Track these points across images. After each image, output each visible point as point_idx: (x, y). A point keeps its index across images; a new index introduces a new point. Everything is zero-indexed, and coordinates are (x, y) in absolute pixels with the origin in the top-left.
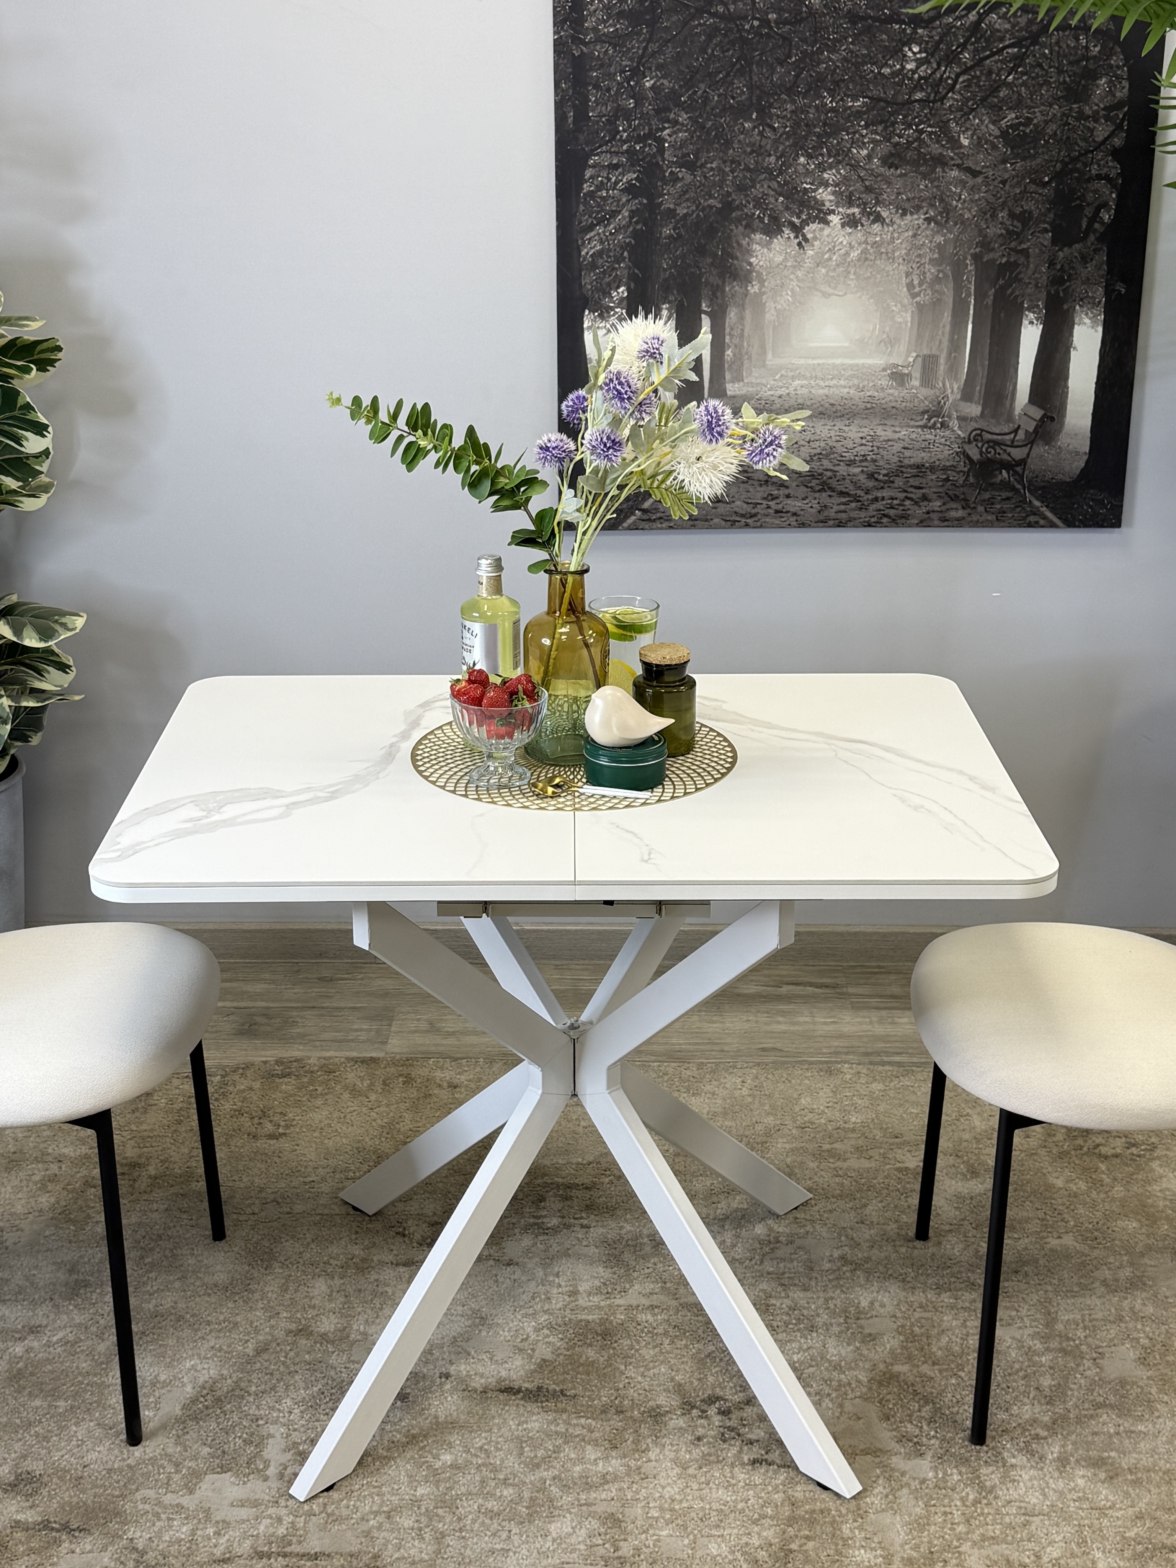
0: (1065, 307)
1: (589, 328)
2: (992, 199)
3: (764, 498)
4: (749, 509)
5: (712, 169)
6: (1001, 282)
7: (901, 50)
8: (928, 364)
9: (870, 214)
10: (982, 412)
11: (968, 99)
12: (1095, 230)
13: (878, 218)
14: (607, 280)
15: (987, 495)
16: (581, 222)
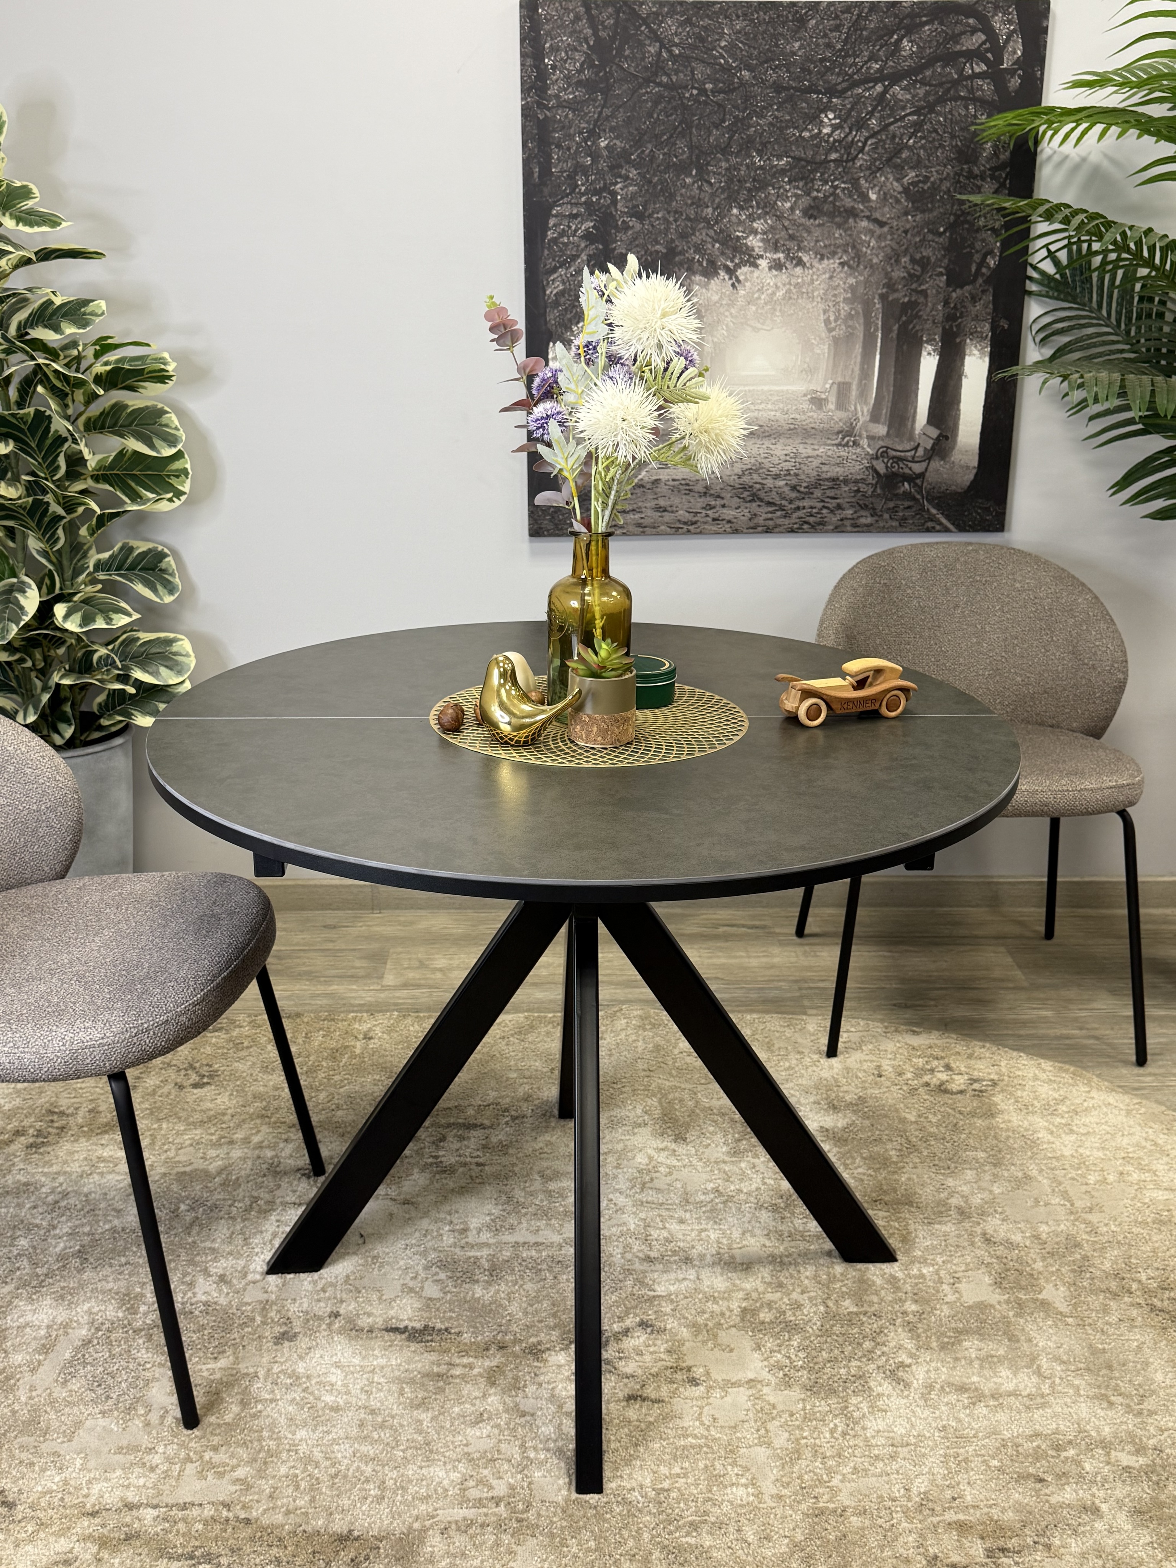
0: (958, 340)
2: (896, 247)
3: (703, 508)
4: (689, 517)
5: (658, 219)
6: (904, 318)
7: (819, 117)
8: (843, 389)
9: (793, 258)
10: (888, 432)
11: (875, 160)
12: (983, 274)
13: (800, 263)
14: (569, 316)
15: (891, 504)
16: (545, 265)
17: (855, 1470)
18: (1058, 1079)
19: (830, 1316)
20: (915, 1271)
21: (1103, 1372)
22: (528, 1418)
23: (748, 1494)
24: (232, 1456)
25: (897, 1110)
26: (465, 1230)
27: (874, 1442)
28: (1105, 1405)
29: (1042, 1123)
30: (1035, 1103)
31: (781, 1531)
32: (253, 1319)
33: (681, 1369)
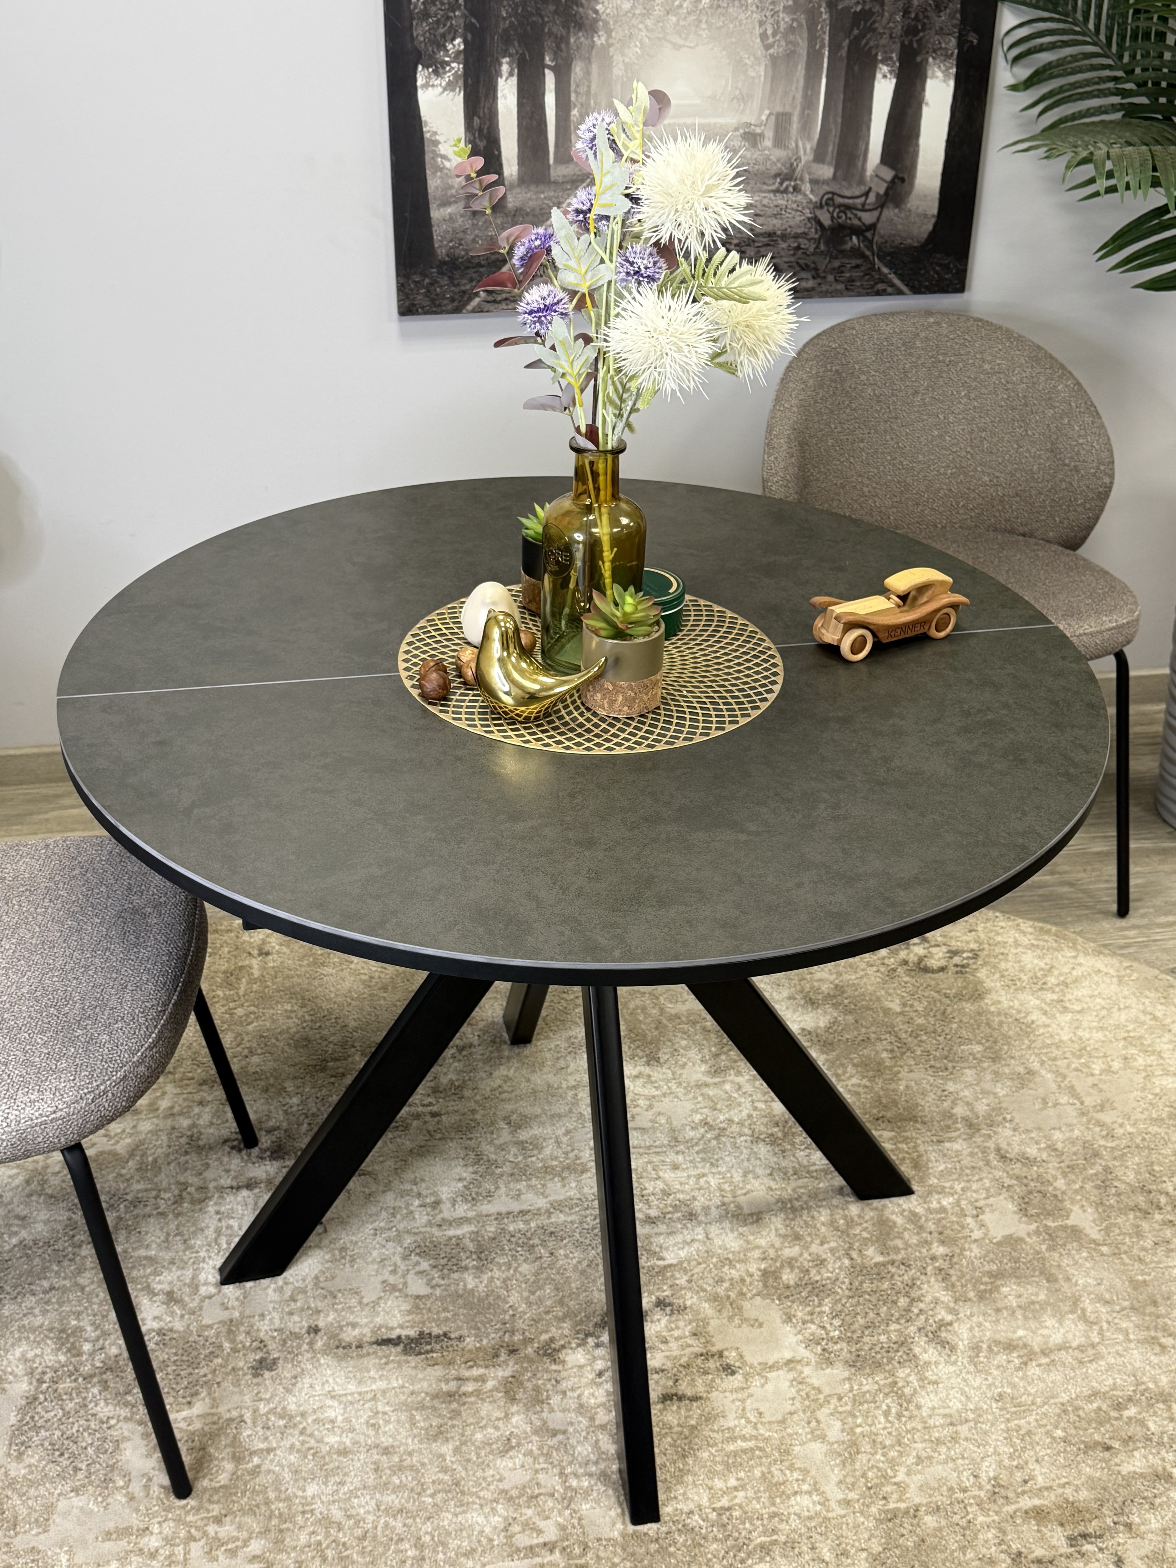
0: (919, 59)
1: (423, 86)
8: (781, 123)
10: (835, 174)
14: (441, 30)
15: (836, 263)
17: (919, 1460)
18: (1041, 943)
19: (858, 1271)
20: (934, 1205)
21: (1150, 1309)
22: (560, 1437)
23: (814, 1503)
24: (240, 1527)
25: (878, 999)
26: (437, 1203)
27: (931, 1422)
28: (1157, 1349)
29: (1034, 1002)
30: (1022, 975)
31: (857, 1544)
32: (220, 1347)
33: (713, 1356)
